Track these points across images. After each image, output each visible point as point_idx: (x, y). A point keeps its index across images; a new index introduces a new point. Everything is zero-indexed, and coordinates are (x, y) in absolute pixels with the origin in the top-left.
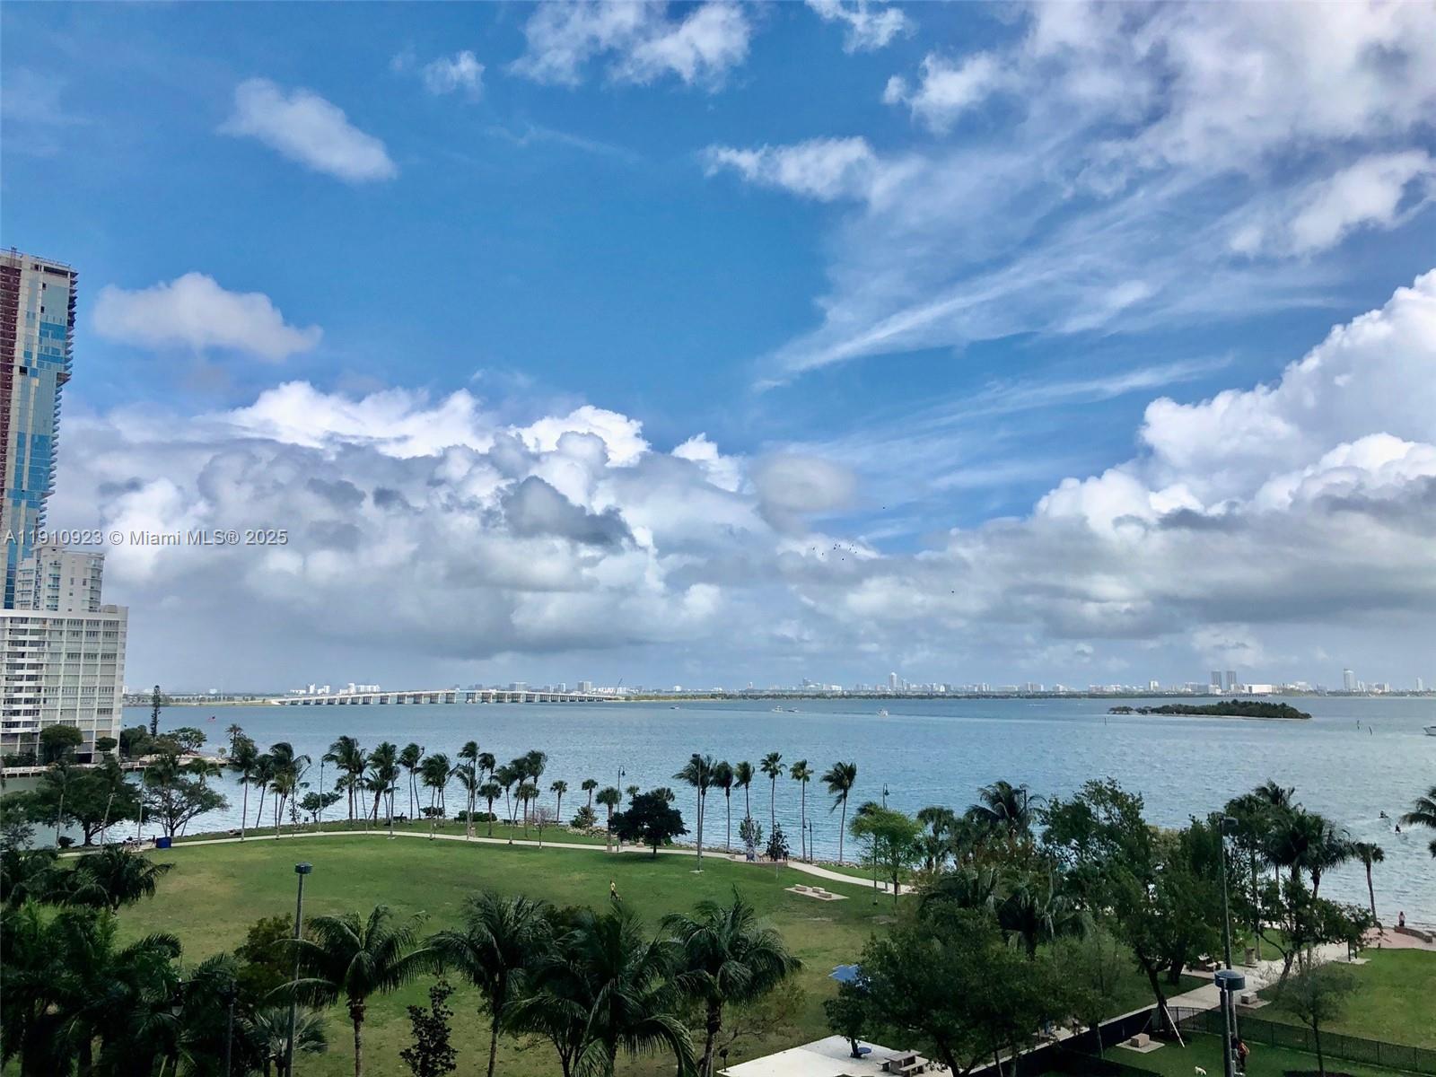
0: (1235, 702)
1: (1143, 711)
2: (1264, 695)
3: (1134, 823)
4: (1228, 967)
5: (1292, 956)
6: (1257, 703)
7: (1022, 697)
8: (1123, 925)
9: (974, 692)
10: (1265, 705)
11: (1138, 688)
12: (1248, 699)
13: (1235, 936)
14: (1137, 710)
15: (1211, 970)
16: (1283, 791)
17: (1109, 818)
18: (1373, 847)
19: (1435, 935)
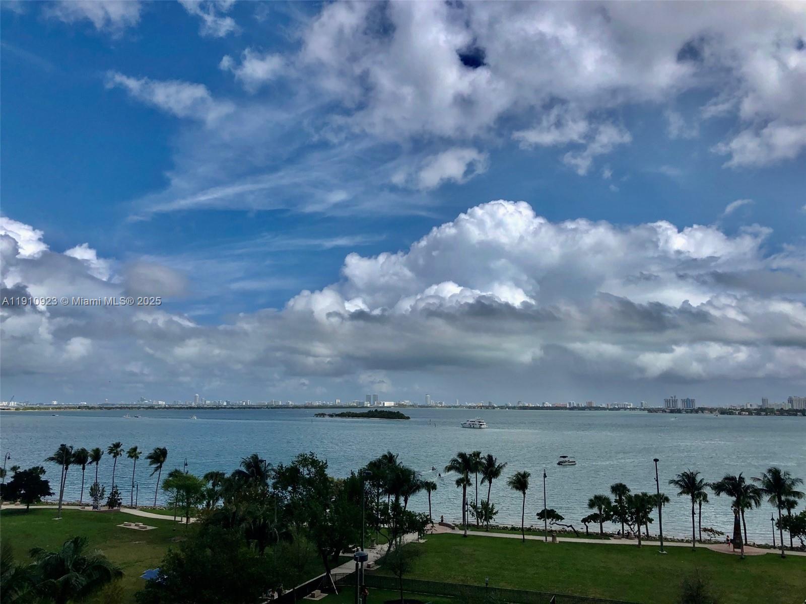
0: (376, 410)
1: (331, 416)
3: (322, 476)
4: (362, 550)
5: (392, 541)
6: (386, 411)
7: (269, 408)
8: (312, 532)
9: (243, 405)
10: (390, 413)
11: (330, 403)
12: (382, 409)
13: (367, 533)
14: (328, 415)
15: (354, 552)
16: (394, 456)
17: (309, 474)
18: (432, 483)
19: (457, 526)
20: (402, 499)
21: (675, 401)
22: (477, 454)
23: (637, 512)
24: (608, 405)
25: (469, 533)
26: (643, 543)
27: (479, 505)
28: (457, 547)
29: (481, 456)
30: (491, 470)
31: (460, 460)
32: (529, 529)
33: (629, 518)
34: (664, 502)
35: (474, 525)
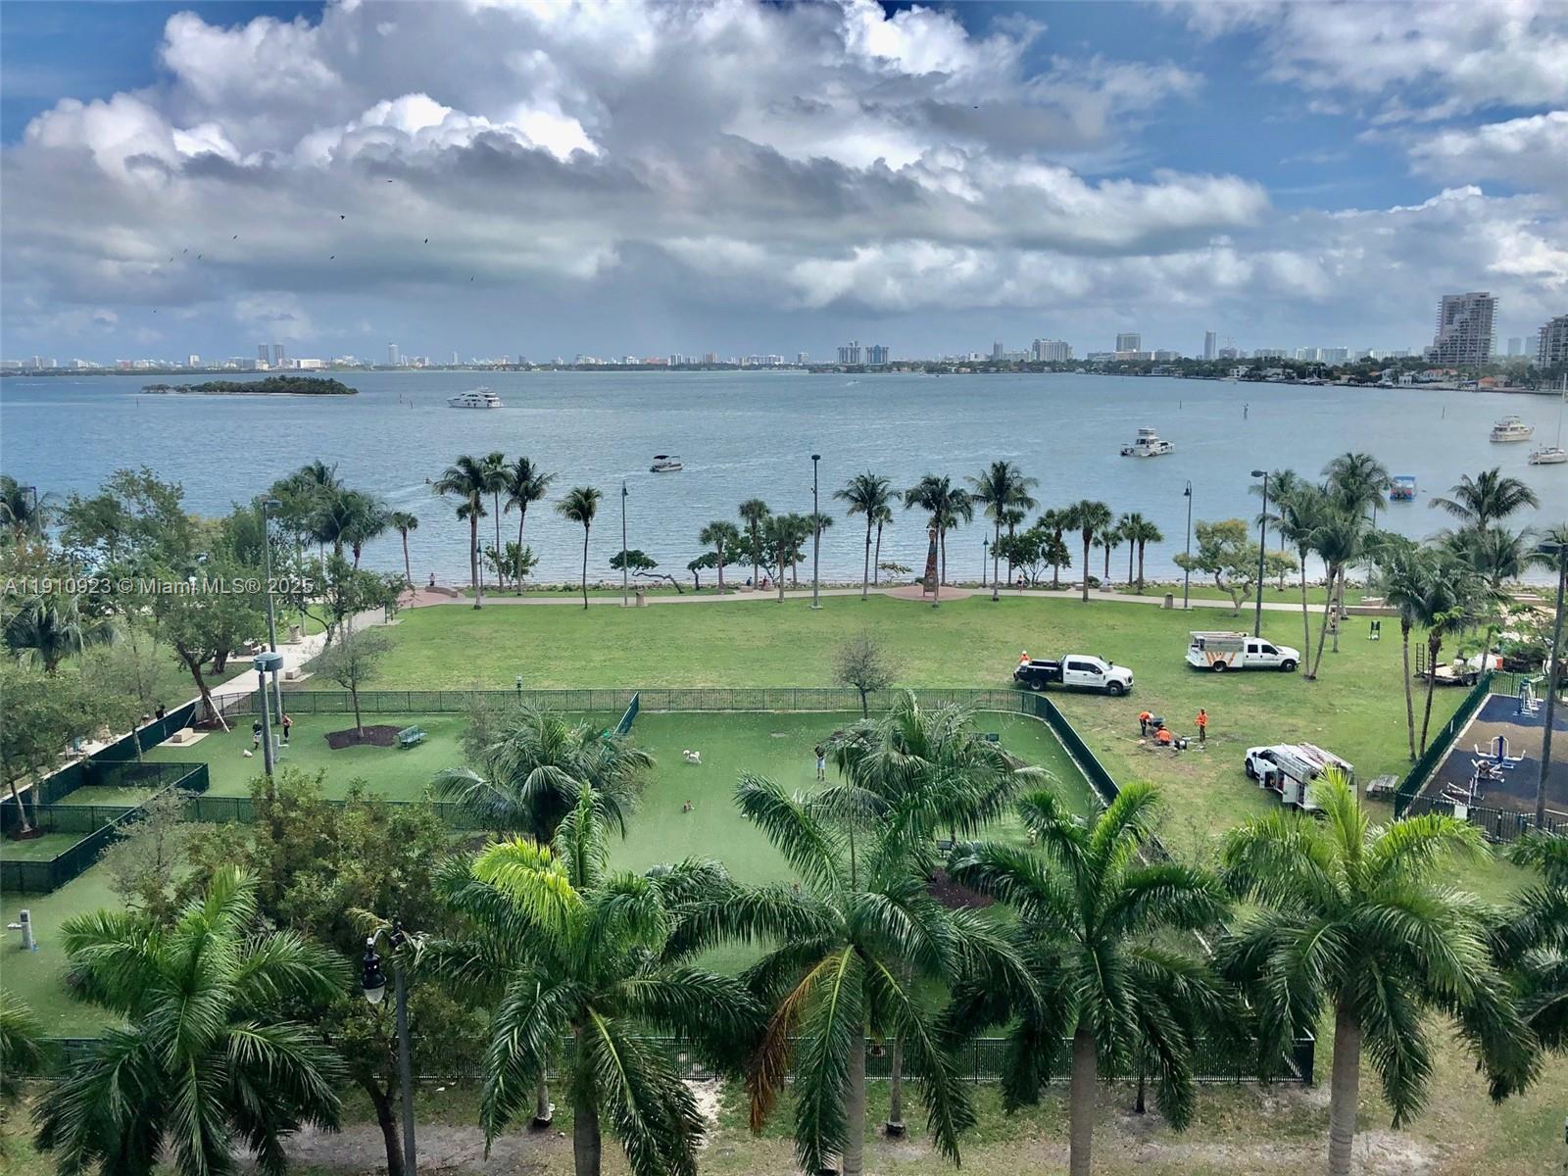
1: (181, 390)
2: (312, 370)
3: (172, 515)
4: (273, 650)
5: (334, 627)
6: (305, 379)
8: (162, 623)
10: (315, 382)
13: (280, 616)
14: (175, 389)
15: (256, 653)
16: (327, 469)
17: (143, 511)
18: (409, 516)
19: (461, 590)
20: (348, 550)
21: (856, 351)
22: (496, 459)
23: (780, 547)
24: (741, 360)
25: (484, 601)
26: (787, 595)
27: (503, 551)
28: (462, 629)
29: (504, 461)
30: (524, 487)
31: (462, 470)
32: (597, 587)
33: (767, 557)
34: (824, 526)
35: (493, 588)
